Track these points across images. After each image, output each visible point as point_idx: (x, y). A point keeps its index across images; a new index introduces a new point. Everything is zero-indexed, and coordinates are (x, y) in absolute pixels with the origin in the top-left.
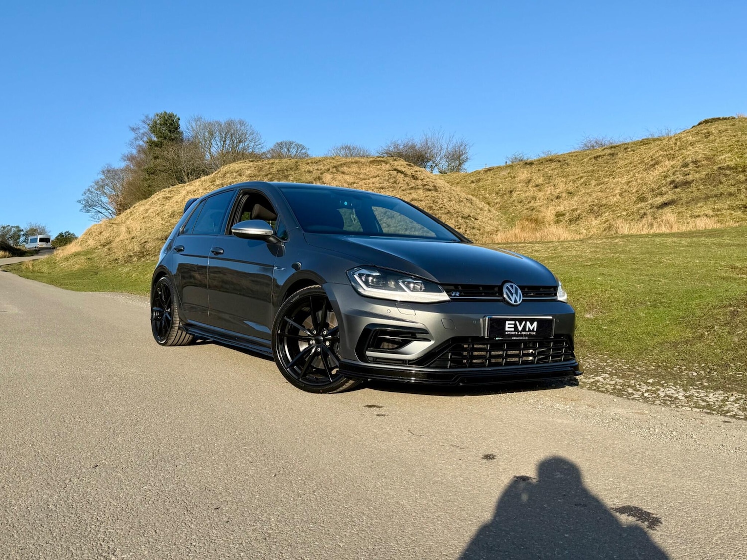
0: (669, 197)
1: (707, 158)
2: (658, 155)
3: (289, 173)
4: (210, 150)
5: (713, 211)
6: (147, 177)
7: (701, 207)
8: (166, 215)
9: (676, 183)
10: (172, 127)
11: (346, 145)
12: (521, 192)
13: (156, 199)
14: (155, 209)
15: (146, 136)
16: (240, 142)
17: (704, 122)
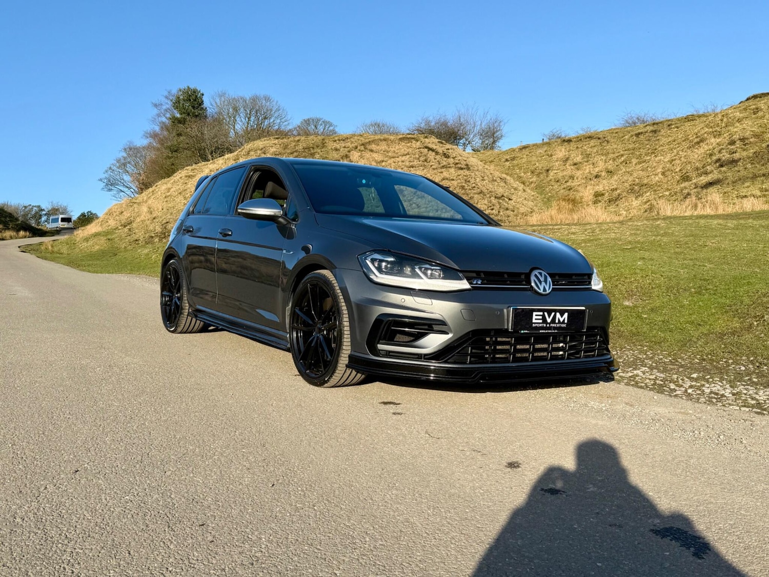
0: (714, 176)
1: (756, 136)
2: (703, 132)
3: (315, 151)
4: (234, 127)
5: (761, 191)
6: (170, 155)
7: (748, 187)
8: (189, 194)
9: (722, 161)
10: (196, 103)
11: (375, 122)
12: (559, 171)
13: (178, 177)
14: (177, 188)
15: (169, 112)
16: (265, 118)
17: (752, 97)
